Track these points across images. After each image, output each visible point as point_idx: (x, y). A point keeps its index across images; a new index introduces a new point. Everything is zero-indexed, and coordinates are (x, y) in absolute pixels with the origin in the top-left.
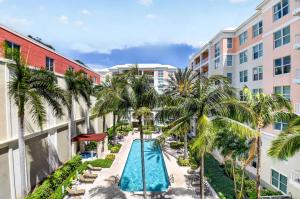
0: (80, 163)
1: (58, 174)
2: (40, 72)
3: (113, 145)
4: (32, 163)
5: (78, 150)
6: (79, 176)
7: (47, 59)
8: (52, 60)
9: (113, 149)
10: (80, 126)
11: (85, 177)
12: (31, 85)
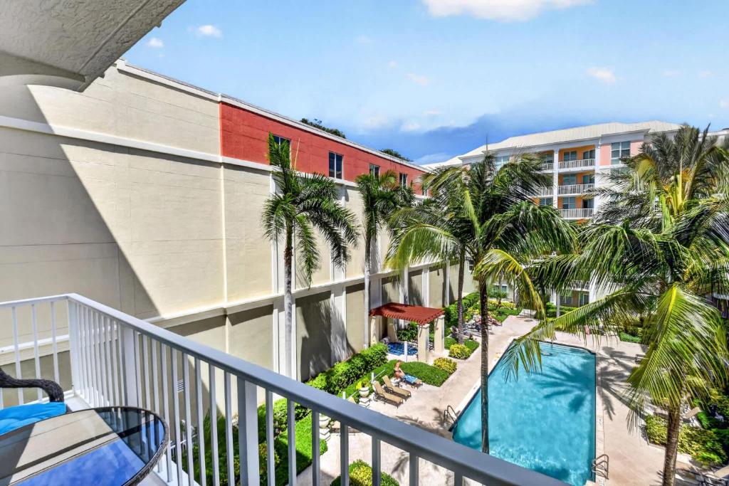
0: (383, 360)
1: (341, 368)
2: (313, 181)
3: (457, 341)
4: (304, 339)
5: (384, 333)
6: (375, 384)
7: (331, 156)
8: (340, 158)
9: (456, 348)
10: (389, 286)
11: (387, 390)
12: (301, 206)
